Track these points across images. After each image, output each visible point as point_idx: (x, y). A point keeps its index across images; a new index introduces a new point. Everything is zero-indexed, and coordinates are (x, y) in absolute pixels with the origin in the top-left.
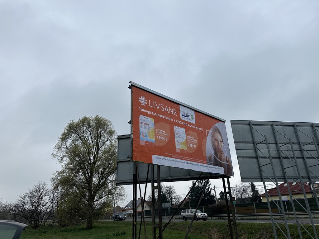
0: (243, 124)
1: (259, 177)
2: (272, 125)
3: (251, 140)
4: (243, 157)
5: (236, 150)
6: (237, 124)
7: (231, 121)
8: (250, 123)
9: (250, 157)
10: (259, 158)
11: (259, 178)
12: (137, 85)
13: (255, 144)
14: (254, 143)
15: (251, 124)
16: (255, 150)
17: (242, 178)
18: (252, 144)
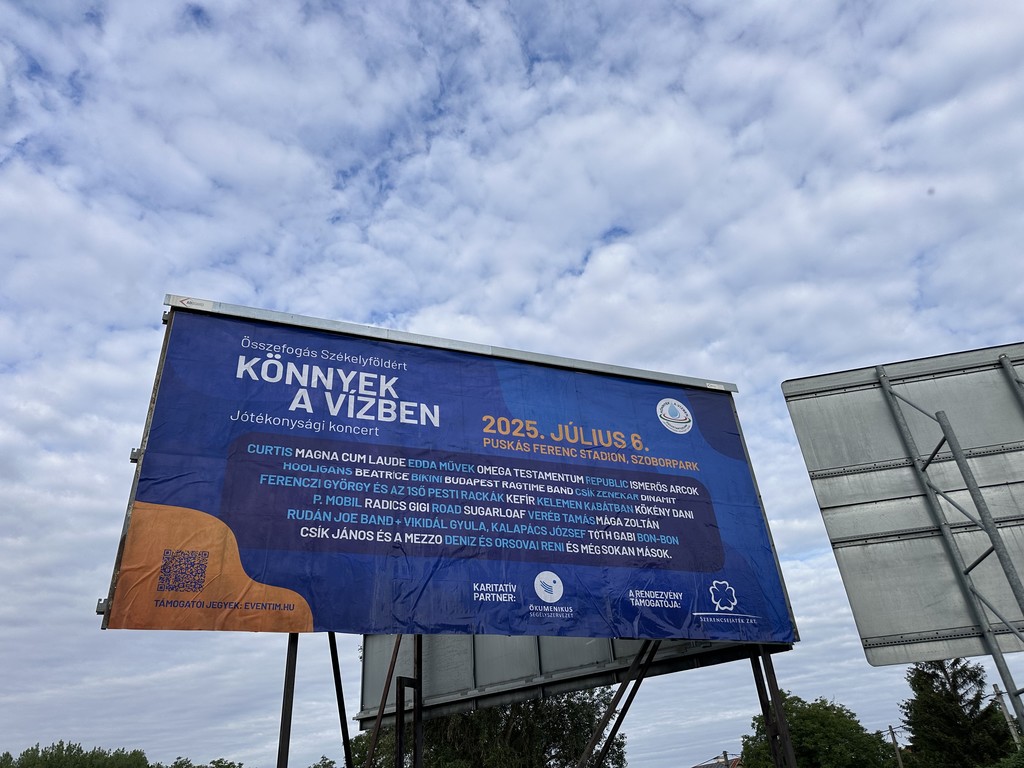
0: (845, 388)
1: (969, 630)
2: (1000, 365)
3: (898, 454)
6: (816, 393)
7: (785, 384)
8: (879, 379)
11: (968, 636)
12: (202, 303)
13: (920, 466)
14: (913, 466)
17: (868, 645)
18: (907, 472)
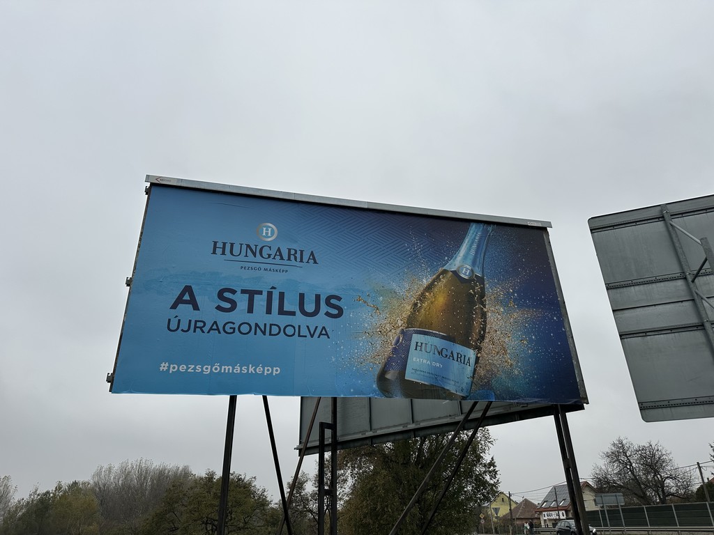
0: (636, 222)
3: (675, 269)
4: (645, 333)
5: (613, 311)
6: (613, 226)
7: (591, 220)
8: (663, 215)
9: (672, 330)
10: (708, 325)
12: (170, 179)
13: (690, 279)
14: (685, 278)
15: (666, 216)
16: (694, 299)
17: (644, 407)
18: (680, 283)
